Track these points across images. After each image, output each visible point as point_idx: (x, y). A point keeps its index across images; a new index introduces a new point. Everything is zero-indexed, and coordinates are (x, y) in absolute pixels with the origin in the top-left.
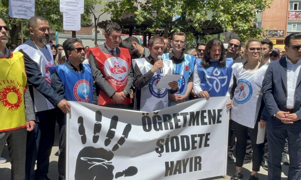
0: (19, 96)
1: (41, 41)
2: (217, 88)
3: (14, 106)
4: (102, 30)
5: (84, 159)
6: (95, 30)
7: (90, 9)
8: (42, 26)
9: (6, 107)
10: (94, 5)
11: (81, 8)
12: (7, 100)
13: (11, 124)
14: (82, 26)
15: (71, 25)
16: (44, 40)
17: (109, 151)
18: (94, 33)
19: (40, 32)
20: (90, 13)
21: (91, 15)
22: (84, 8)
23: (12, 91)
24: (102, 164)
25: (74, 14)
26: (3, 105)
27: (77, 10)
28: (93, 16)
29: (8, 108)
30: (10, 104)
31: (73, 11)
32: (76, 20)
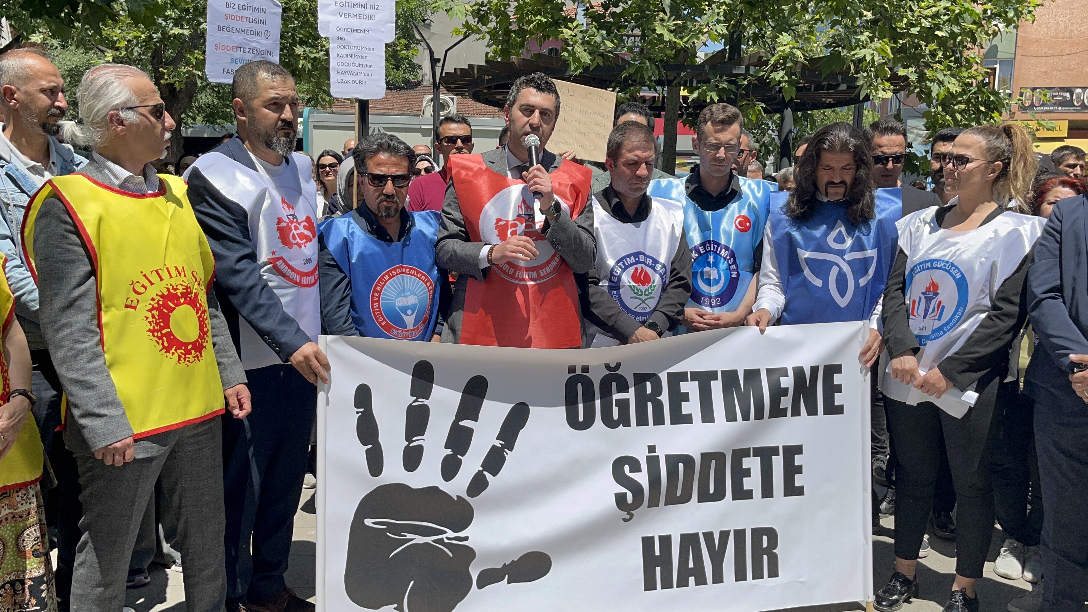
0: (201, 316)
1: (269, 144)
2: (842, 292)
3: (191, 349)
4: (455, 97)
5: (374, 523)
6: (432, 100)
7: (416, 27)
8: (272, 94)
9: (169, 355)
10: (429, 15)
11: (387, 22)
12: (170, 333)
13: (186, 405)
14: (390, 86)
15: (354, 82)
16: (278, 140)
17: (458, 497)
18: (429, 111)
19: (268, 114)
20: (418, 42)
21: (421, 48)
22: (396, 23)
23: (182, 301)
24: (433, 541)
25: (363, 44)
26: (161, 347)
27: (373, 30)
28: (427, 52)
29: (176, 356)
30: (180, 345)
31: (362, 34)
32: (369, 64)
